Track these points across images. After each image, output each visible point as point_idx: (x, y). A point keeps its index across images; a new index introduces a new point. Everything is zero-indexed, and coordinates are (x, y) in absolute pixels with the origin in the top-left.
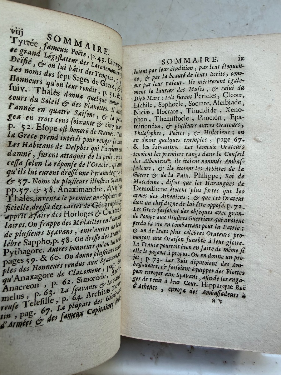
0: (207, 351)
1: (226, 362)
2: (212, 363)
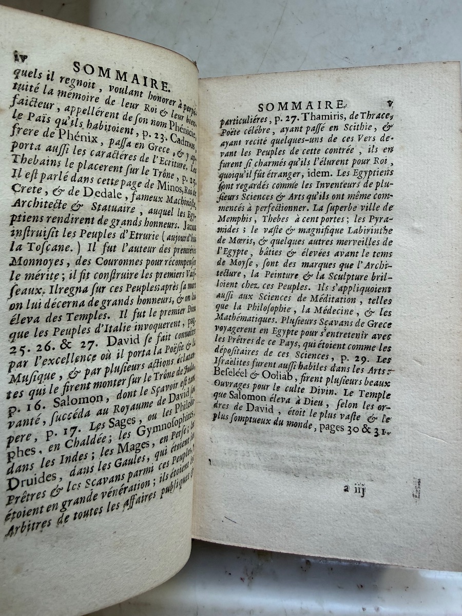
0: (332, 569)
1: (362, 586)
2: (339, 587)
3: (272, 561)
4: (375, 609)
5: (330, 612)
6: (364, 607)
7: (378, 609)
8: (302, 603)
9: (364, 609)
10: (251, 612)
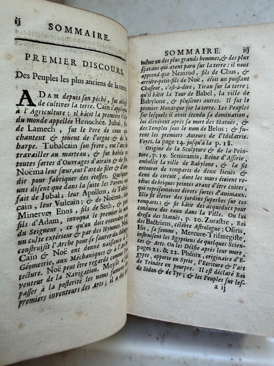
3: (176, 328)
4: (239, 359)
5: (211, 360)
6: (232, 358)
7: (241, 360)
8: (194, 354)
9: (232, 359)
10: (163, 358)
